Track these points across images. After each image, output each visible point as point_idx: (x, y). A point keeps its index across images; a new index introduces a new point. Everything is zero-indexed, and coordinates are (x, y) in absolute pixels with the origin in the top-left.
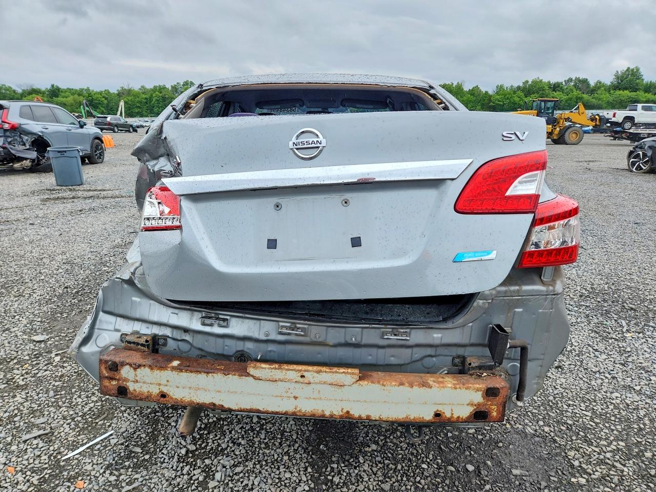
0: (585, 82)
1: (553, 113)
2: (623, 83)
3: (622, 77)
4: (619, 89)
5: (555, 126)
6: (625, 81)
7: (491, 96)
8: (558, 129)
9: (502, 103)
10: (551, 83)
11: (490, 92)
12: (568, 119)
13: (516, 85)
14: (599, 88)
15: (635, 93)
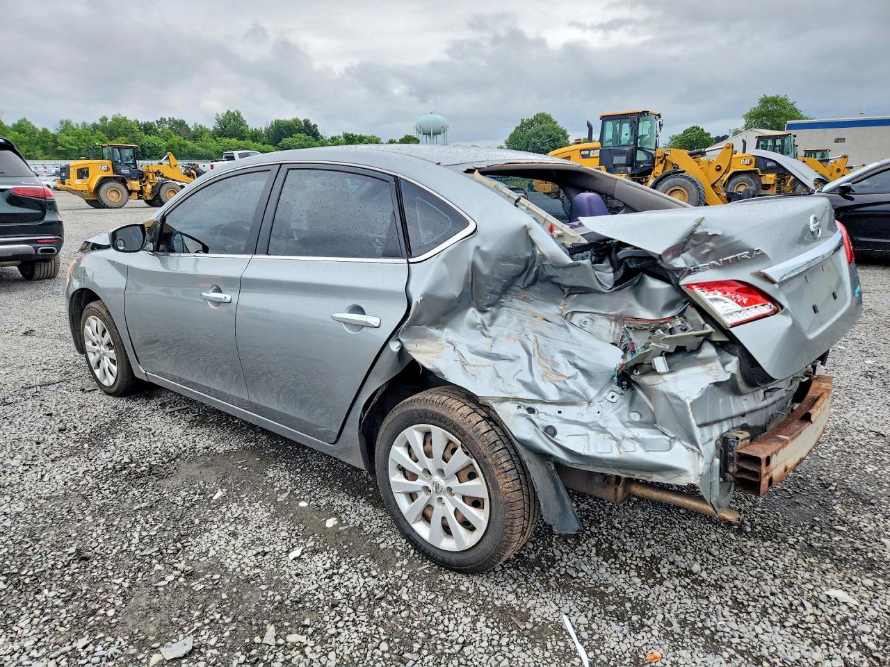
0: (181, 124)
1: (135, 164)
2: (226, 129)
3: (224, 121)
4: (225, 136)
5: (144, 182)
6: (229, 126)
7: (55, 137)
8: (149, 186)
9: (76, 148)
10: (140, 122)
11: (52, 131)
12: (157, 173)
13: (90, 122)
14: (202, 134)
15: (244, 142)
